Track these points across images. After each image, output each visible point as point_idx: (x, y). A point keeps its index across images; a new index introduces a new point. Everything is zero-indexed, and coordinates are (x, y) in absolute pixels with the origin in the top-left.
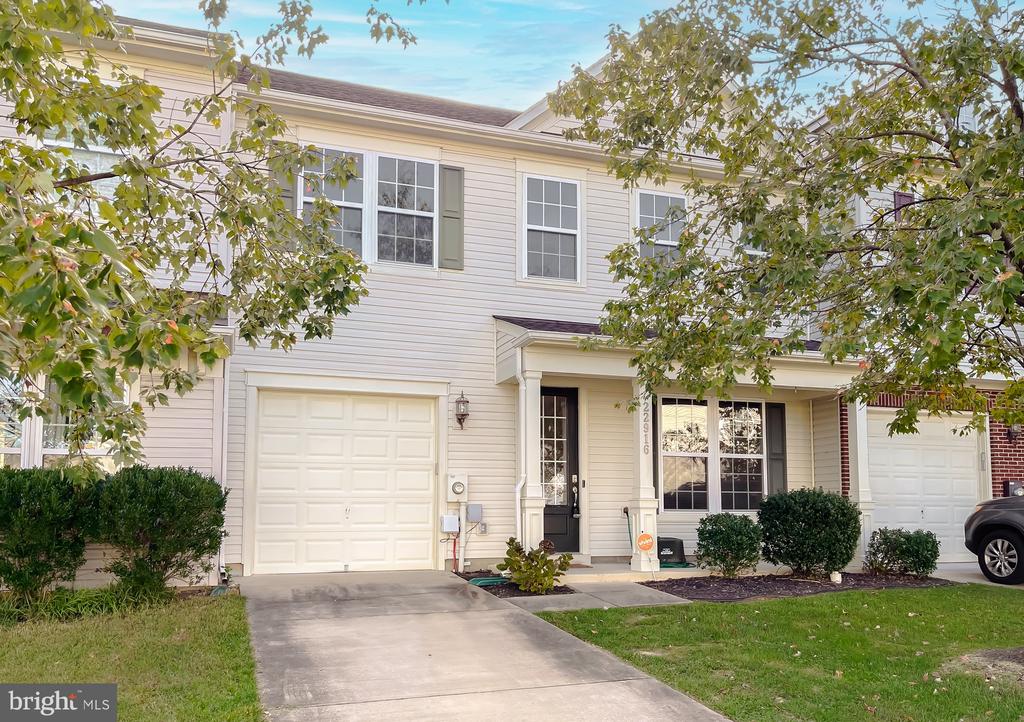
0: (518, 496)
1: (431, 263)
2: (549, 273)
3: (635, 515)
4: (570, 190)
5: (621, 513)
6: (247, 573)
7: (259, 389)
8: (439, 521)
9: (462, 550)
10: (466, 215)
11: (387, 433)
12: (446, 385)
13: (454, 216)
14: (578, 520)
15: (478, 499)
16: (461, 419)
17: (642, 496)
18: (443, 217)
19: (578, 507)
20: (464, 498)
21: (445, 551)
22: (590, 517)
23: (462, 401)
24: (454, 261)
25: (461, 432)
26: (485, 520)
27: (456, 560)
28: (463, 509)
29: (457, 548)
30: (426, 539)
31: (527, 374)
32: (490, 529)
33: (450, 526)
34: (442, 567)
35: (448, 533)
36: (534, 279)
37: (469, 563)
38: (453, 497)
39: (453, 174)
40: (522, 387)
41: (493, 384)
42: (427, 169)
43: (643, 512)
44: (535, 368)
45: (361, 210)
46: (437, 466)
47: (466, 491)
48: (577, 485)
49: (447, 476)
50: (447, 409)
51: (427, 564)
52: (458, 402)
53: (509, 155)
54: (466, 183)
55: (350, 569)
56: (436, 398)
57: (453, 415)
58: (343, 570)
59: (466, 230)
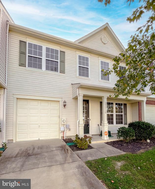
0: (78, 123)
1: (58, 72)
2: (83, 75)
3: (103, 127)
4: (87, 59)
5: (97, 125)
6: (14, 142)
7: (17, 99)
8: (60, 128)
9: (65, 134)
10: (66, 62)
11: (48, 109)
12: (61, 99)
13: (63, 62)
14: (89, 127)
15: (68, 123)
16: (65, 106)
17: (105, 123)
18: (61, 62)
19: (89, 124)
20: (65, 123)
21: (61, 135)
22: (91, 126)
23: (65, 102)
24: (63, 71)
25: (65, 109)
26: (70, 128)
27: (64, 137)
28: (65, 125)
29: (64, 134)
30: (57, 132)
31: (80, 95)
32: (71, 130)
33: (62, 129)
34: (60, 138)
35: (62, 131)
36: (80, 76)
37: (66, 137)
38: (63, 123)
39: (63, 53)
40: (79, 98)
41: (71, 99)
42: (57, 51)
43: (105, 126)
44: (81, 93)
45: (42, 58)
46: (59, 116)
47: (66, 121)
48: (89, 120)
49: (61, 118)
50: (62, 104)
51: (57, 137)
52: (64, 102)
53: (75, 50)
54: (66, 55)
55: (40, 139)
56: (59, 101)
57: (63, 105)
58: (38, 139)
59: (66, 65)
